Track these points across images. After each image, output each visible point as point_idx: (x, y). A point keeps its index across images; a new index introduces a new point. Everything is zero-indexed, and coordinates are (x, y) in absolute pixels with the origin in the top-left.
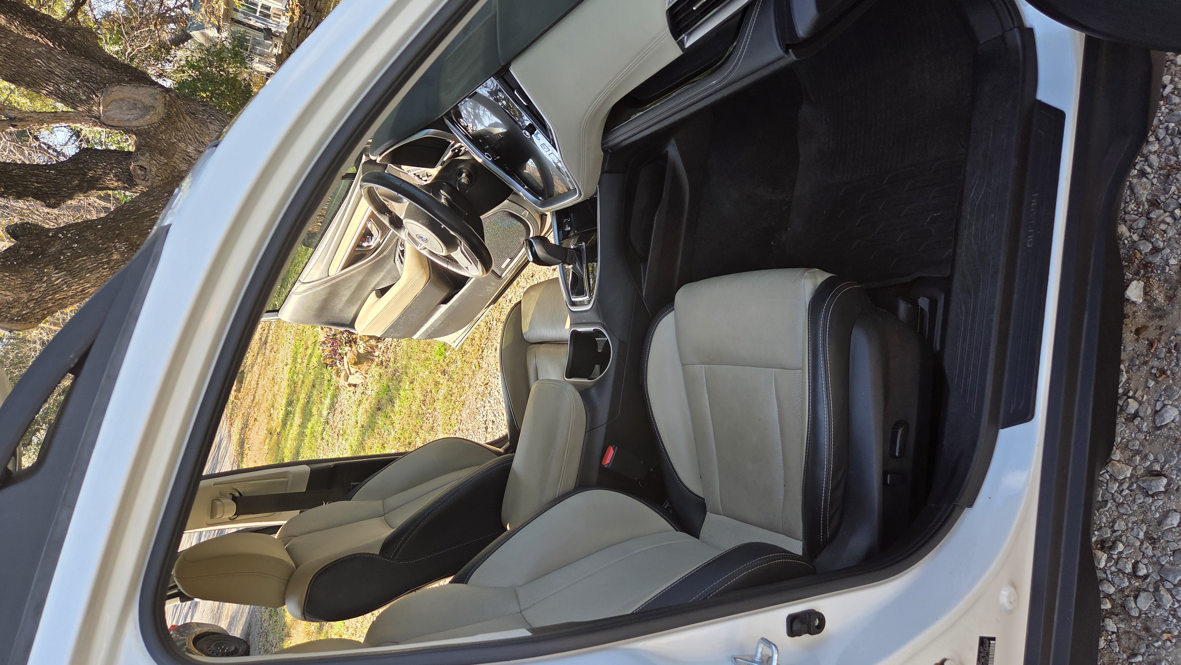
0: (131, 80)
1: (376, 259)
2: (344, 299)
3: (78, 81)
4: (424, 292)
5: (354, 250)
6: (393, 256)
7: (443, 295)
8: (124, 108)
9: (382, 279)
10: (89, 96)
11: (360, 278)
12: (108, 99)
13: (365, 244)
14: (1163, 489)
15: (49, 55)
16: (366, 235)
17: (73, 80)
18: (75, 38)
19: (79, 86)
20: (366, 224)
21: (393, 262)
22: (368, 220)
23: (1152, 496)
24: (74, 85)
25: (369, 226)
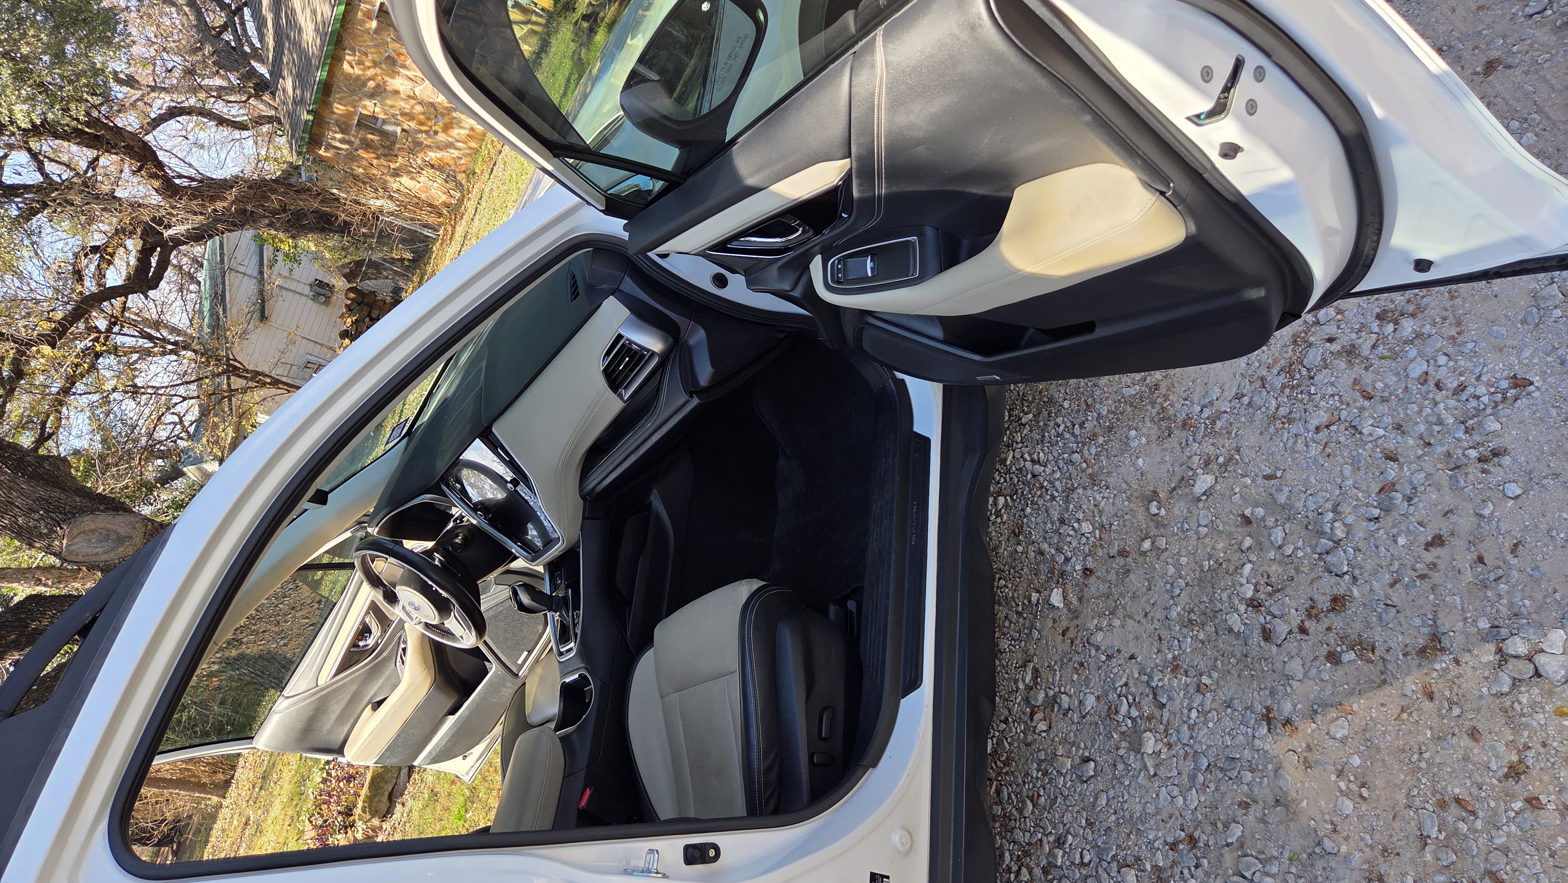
0: (106, 508)
1: (374, 663)
2: (334, 716)
3: (41, 512)
4: (428, 699)
5: (348, 652)
6: (394, 658)
7: (449, 703)
8: (93, 540)
9: (380, 688)
10: (52, 529)
11: (354, 688)
12: (76, 531)
13: (361, 644)
14: (1092, 773)
15: (11, 484)
16: (364, 631)
17: (34, 512)
18: (43, 467)
19: (42, 518)
20: (364, 618)
21: (393, 665)
22: (367, 613)
23: (1086, 782)
24: (36, 517)
25: (367, 620)
